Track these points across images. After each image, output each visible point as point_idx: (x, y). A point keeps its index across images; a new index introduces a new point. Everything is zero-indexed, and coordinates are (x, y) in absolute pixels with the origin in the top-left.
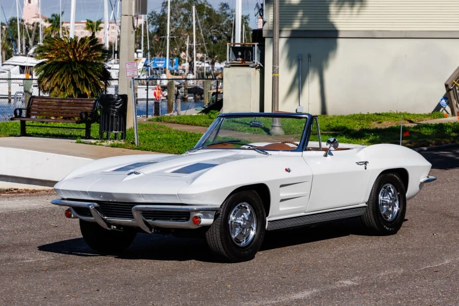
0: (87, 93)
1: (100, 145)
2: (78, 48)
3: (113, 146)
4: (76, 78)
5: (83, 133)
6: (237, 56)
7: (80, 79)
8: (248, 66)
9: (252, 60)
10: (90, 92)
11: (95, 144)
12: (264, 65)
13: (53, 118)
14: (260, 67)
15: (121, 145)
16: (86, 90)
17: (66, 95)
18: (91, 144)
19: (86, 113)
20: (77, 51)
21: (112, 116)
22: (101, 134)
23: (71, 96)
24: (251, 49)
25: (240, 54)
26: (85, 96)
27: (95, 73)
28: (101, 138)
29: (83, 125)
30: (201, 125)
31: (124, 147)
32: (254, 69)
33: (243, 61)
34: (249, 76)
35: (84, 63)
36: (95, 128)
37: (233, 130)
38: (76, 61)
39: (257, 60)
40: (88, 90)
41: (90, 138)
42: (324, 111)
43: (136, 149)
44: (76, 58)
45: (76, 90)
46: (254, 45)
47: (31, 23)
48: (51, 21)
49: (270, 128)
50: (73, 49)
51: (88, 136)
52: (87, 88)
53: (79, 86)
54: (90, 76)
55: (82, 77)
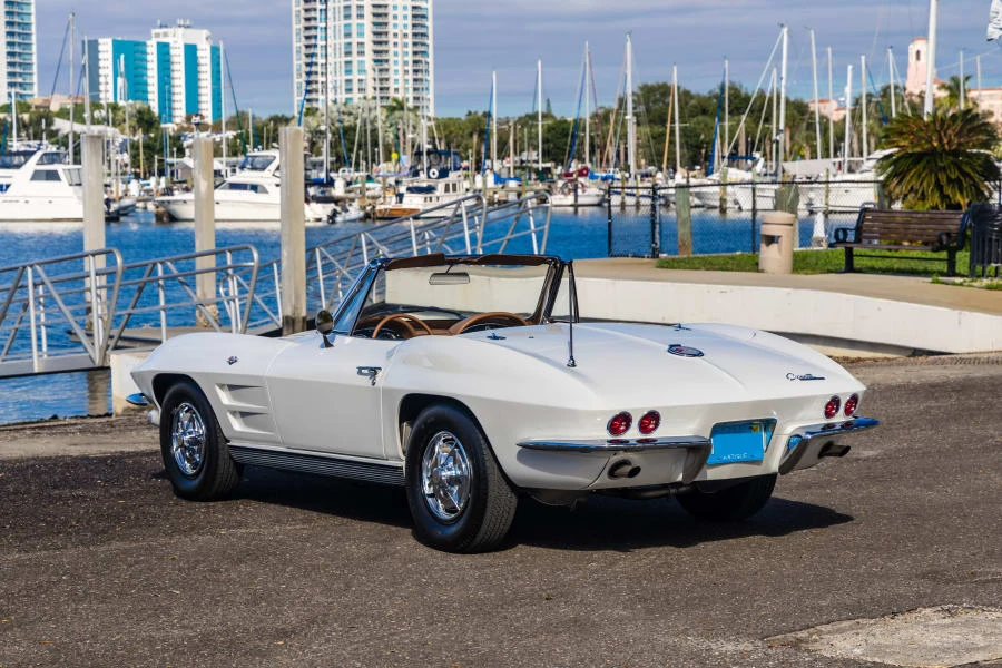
0: (962, 202)
1: (969, 286)
2: (947, 129)
3: (989, 288)
4: (943, 178)
5: (944, 267)
7: (950, 180)
10: (967, 201)
11: (961, 284)
13: (906, 243)
16: (959, 198)
17: (927, 206)
18: (954, 284)
19: (948, 234)
20: (945, 134)
21: (990, 240)
22: (972, 268)
23: (936, 208)
26: (958, 206)
27: (974, 170)
28: (973, 274)
29: (944, 255)
35: (955, 153)
36: (963, 257)
38: (944, 150)
40: (964, 198)
41: (955, 274)
44: (943, 145)
45: (944, 197)
47: (917, 92)
48: (949, 88)
50: (939, 132)
51: (952, 272)
52: (961, 192)
53: (948, 191)
54: (966, 175)
55: (953, 177)
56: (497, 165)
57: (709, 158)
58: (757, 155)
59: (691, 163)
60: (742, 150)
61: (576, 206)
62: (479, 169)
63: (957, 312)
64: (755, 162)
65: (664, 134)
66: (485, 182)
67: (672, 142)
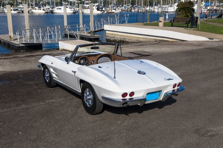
3: (194, 30)
4: (186, 11)
5: (186, 26)
7: (187, 12)
11: (189, 29)
17: (184, 16)
18: (188, 29)
19: (187, 21)
20: (187, 5)
21: (194, 22)
22: (191, 26)
26: (188, 16)
27: (191, 10)
29: (187, 24)
31: (196, 30)
35: (188, 8)
36: (189, 25)
38: (186, 7)
43: (199, 31)
45: (186, 14)
51: (188, 27)
52: (189, 14)
53: (187, 13)
54: (189, 11)
55: (188, 11)
56: (125, 5)
57: (152, 5)
58: (159, 4)
59: (150, 6)
60: (157, 4)
61: (135, 11)
62: (122, 6)
63: (189, 35)
64: (158, 5)
65: (146, 2)
66: (123, 8)
67: (148, 3)
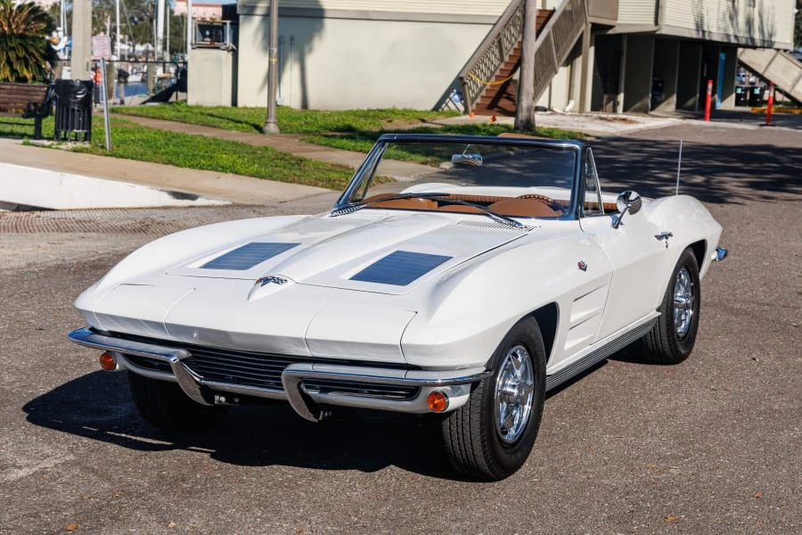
0: (28, 77)
1: (57, 148)
2: (15, 17)
3: (75, 151)
4: (12, 55)
5: (31, 131)
6: (204, 36)
7: (18, 58)
8: (218, 48)
9: (223, 41)
10: (31, 75)
11: (50, 147)
12: (237, 47)
14: (233, 50)
15: (87, 149)
16: (25, 72)
17: (0, 78)
18: (43, 146)
19: (35, 104)
20: (13, 21)
21: (73, 110)
22: (57, 133)
23: (7, 80)
24: (222, 28)
25: (208, 33)
26: (24, 80)
27: (37, 50)
28: (57, 137)
29: (32, 121)
30: (171, 120)
31: (91, 152)
32: (225, 52)
33: (212, 42)
34: (219, 60)
35: (22, 37)
36: (49, 124)
37: (215, 127)
38: (13, 34)
39: (228, 42)
40: (29, 72)
41: (41, 138)
42: (305, 105)
43: (108, 155)
44: (12, 30)
45: (13, 71)
46: (225, 24)
49: (262, 125)
50: (9, 19)
51: (38, 135)
52: (27, 68)
53: (17, 67)
54: (31, 55)
55: (21, 55)
